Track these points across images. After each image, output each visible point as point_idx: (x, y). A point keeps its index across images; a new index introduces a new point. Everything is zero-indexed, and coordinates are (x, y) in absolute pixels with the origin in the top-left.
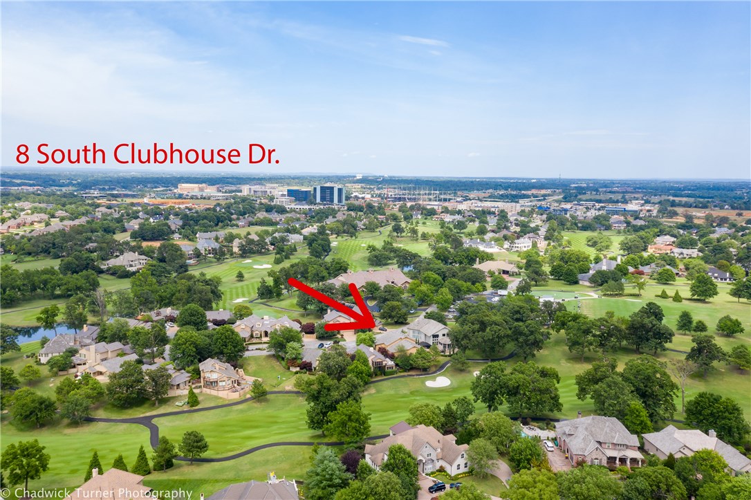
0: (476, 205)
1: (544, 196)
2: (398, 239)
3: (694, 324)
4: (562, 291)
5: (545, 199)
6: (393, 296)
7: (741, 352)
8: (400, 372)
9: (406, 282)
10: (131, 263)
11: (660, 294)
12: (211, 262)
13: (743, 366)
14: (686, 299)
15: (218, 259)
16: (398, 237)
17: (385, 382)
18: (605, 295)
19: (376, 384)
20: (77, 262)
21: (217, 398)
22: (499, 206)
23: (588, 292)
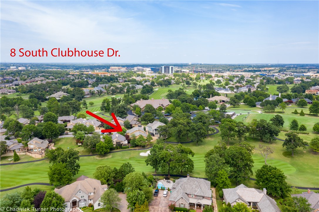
0: (232, 74)
1: (270, 71)
2: (187, 88)
3: (299, 126)
4: (245, 110)
5: (270, 72)
6: (151, 110)
7: (315, 142)
8: (131, 147)
9: (168, 105)
10: (60, 96)
11: (294, 112)
12: (97, 96)
13: (316, 150)
14: (307, 114)
15: (100, 95)
16: (188, 87)
17: (119, 152)
18: (265, 112)
19: (114, 153)
20: (35, 95)
21: (31, 157)
22: (243, 74)
23: (258, 110)
